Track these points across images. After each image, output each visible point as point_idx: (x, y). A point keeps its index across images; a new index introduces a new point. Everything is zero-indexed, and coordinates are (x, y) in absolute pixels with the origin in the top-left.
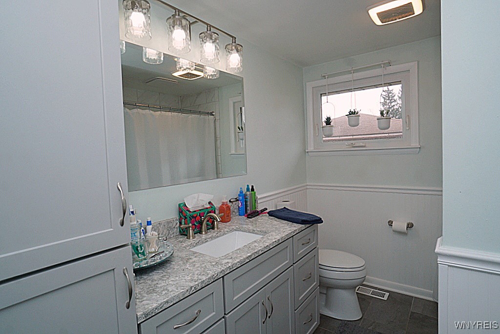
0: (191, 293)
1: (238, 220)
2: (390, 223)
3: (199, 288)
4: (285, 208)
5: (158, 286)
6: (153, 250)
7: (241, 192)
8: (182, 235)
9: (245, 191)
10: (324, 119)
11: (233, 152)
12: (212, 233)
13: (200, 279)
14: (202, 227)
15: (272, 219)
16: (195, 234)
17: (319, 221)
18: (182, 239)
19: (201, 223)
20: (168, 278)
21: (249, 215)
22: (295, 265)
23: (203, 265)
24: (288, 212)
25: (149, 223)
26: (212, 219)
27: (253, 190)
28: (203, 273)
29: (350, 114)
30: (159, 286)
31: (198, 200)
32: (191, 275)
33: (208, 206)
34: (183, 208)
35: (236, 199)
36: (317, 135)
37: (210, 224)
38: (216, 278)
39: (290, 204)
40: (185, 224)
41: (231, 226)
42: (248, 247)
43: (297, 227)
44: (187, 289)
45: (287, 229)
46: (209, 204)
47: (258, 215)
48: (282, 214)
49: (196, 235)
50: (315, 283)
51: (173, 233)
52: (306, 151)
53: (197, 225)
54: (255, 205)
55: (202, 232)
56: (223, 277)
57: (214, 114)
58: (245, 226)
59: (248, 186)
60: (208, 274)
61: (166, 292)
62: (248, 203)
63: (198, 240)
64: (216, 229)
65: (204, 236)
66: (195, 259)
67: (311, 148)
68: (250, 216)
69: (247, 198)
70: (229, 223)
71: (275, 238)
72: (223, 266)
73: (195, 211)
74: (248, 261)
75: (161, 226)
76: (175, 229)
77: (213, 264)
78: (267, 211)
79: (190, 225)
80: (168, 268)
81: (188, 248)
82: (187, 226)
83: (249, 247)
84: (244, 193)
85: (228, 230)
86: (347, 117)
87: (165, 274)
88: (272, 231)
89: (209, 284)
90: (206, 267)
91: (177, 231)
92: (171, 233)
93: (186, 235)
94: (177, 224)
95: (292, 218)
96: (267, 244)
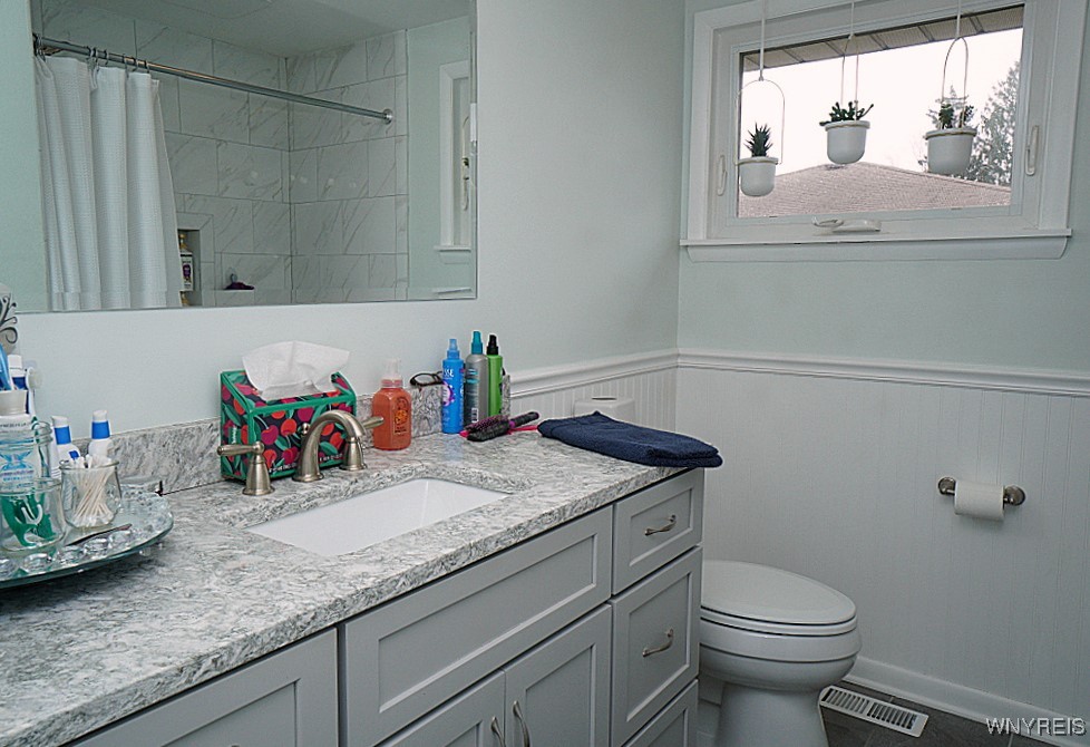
0: (195, 680)
1: (433, 445)
2: (947, 488)
3: (234, 663)
4: (597, 414)
5: (68, 649)
6: (92, 521)
7: (454, 354)
8: (228, 480)
9: (465, 352)
10: (746, 138)
11: (448, 243)
12: (334, 481)
13: (243, 630)
14: (302, 455)
15: (549, 446)
16: (272, 480)
17: (710, 458)
18: (225, 494)
19: (298, 445)
20: (121, 623)
21: (474, 430)
22: (615, 601)
23: (272, 580)
24: (607, 428)
25: (100, 430)
26: (341, 432)
27: (493, 349)
28: (259, 608)
29: (834, 120)
30: (75, 649)
31: (291, 365)
32: (212, 612)
33: (331, 388)
34: (235, 388)
35: (433, 375)
36: (720, 192)
37: (336, 452)
38: (308, 630)
39: (619, 407)
40: (242, 441)
41: (409, 461)
42: (451, 525)
43: (630, 473)
44: (178, 664)
45: (595, 476)
46: (333, 381)
47: (507, 432)
48: (588, 433)
49: (279, 484)
50: (687, 666)
51: (198, 474)
52: (682, 243)
53: (284, 448)
54: (499, 403)
55: (302, 475)
56: (339, 626)
57: (389, 116)
58: (455, 463)
59: (477, 334)
60: (279, 613)
61: (92, 672)
62: (476, 393)
63: (283, 499)
64: (354, 467)
65: (306, 487)
66: (246, 559)
67: (696, 233)
68: (476, 433)
69: (469, 377)
70: (403, 451)
71: (551, 504)
72: (345, 586)
73: (280, 402)
74: (444, 573)
75: (152, 446)
76: (207, 462)
77: (310, 577)
78: (538, 422)
79: (258, 445)
80: (137, 587)
81: (240, 525)
82: (244, 448)
83: (454, 528)
84: (462, 358)
85: (395, 474)
86: (823, 128)
87: (115, 607)
88: (543, 482)
89: (280, 650)
90: (279, 588)
91: (211, 467)
92: (190, 472)
93: (243, 483)
94: (212, 442)
95: (617, 445)
96: (519, 520)
